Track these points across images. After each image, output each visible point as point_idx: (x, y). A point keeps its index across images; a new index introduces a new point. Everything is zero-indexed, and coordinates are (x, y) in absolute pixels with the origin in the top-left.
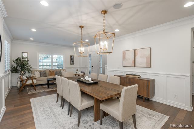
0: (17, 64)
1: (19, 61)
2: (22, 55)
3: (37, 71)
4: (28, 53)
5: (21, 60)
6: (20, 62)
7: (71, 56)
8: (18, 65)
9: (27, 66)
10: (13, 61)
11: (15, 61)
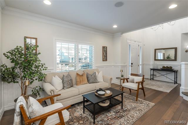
0: (13, 61)
1: (17, 53)
2: (25, 42)
3: (56, 76)
4: (36, 39)
5: (23, 52)
6: (21, 57)
7: (104, 47)
8: (15, 65)
9: (37, 67)
10: (4, 54)
11: (9, 54)
